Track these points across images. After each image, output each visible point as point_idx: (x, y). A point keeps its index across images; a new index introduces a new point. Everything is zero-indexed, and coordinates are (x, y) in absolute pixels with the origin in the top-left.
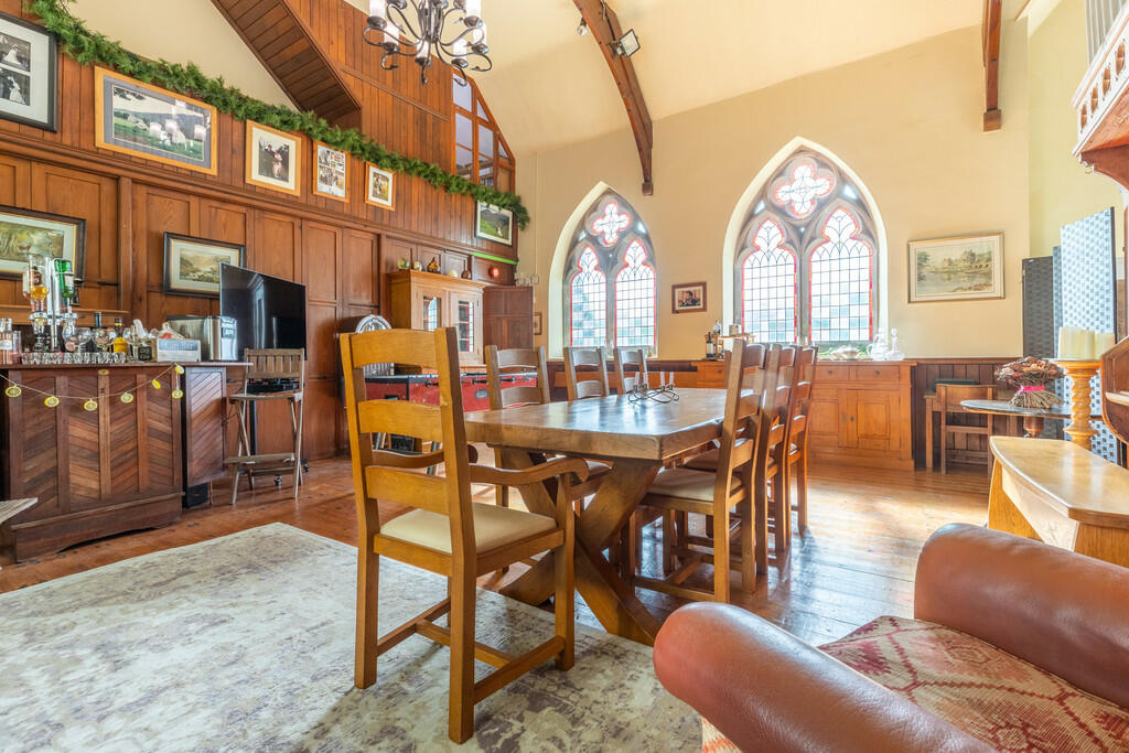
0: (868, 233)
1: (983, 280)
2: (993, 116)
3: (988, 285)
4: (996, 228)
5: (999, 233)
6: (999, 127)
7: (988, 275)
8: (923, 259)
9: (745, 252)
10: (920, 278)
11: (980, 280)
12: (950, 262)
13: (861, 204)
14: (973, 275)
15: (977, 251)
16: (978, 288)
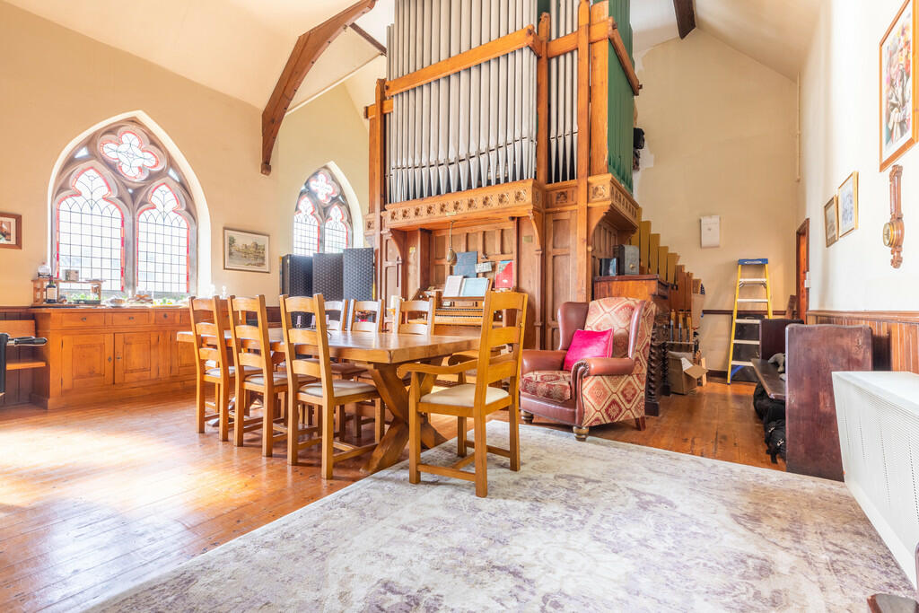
0: (191, 212)
1: (261, 261)
2: (266, 167)
3: (263, 264)
4: (266, 231)
5: (268, 236)
6: (268, 175)
7: (263, 258)
8: (232, 241)
9: (63, 195)
10: (231, 254)
11: (259, 261)
12: (246, 247)
13: (184, 185)
14: (256, 258)
15: (259, 244)
16: (259, 265)
